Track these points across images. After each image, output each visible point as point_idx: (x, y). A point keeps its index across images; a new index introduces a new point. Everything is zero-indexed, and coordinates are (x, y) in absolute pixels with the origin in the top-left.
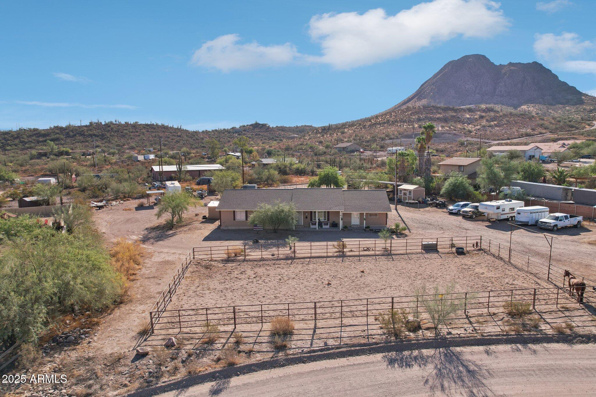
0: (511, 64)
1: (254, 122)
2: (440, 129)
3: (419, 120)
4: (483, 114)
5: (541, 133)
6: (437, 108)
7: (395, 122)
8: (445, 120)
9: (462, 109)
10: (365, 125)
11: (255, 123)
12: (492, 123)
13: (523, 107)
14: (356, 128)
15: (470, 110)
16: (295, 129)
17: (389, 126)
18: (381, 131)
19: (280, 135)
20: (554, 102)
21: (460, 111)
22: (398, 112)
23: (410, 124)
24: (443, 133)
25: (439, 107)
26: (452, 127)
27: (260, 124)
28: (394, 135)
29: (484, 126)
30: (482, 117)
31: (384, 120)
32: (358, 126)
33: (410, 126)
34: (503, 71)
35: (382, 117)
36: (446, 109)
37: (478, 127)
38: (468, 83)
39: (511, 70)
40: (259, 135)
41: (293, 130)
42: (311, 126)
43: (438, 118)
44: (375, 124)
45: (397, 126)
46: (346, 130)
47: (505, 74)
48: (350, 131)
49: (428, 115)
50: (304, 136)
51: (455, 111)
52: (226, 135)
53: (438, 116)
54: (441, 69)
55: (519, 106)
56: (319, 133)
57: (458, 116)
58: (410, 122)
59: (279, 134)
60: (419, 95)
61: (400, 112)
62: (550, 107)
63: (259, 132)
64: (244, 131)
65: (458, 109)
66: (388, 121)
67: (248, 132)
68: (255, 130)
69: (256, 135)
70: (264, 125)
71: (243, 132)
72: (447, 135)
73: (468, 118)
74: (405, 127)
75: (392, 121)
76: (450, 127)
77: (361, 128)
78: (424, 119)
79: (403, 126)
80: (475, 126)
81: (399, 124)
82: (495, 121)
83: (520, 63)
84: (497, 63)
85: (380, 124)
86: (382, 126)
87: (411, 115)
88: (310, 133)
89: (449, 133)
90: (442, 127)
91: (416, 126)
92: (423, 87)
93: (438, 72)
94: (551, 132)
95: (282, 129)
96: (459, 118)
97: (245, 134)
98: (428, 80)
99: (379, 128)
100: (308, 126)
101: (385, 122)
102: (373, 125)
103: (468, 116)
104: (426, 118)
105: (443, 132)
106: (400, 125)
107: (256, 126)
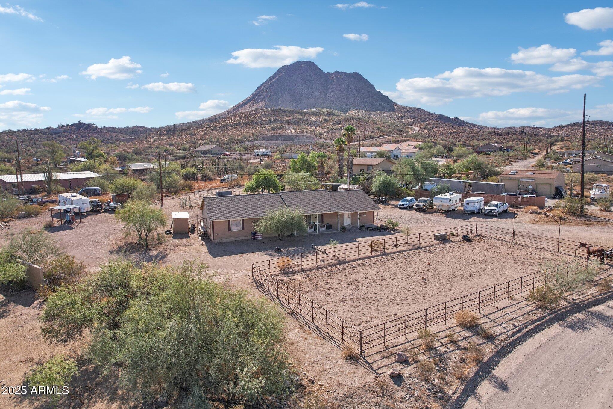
0: (337, 73)
1: (76, 122)
2: (293, 131)
3: (270, 122)
4: (327, 118)
5: (381, 136)
6: (284, 111)
7: (247, 124)
8: (294, 123)
9: (307, 112)
10: (216, 127)
11: (78, 122)
12: (338, 126)
13: (350, 112)
14: (206, 130)
15: (314, 114)
16: (126, 130)
17: (241, 128)
18: (234, 133)
19: (112, 137)
20: (374, 108)
21: (306, 115)
22: (247, 114)
23: (262, 126)
24: (297, 136)
25: (286, 110)
26: (303, 130)
27: (84, 124)
28: (250, 137)
29: (332, 129)
30: (326, 121)
31: (234, 121)
32: (208, 128)
33: (262, 128)
34: (331, 78)
35: (231, 118)
36: (293, 112)
37: (327, 130)
38: (302, 87)
39: (337, 77)
40: (86, 136)
41: (125, 131)
42: (144, 127)
43: (288, 121)
44: (226, 126)
45: (250, 128)
46: (195, 132)
47: (333, 81)
48: (200, 133)
49: (279, 118)
50: (146, 138)
51: (301, 114)
52: (41, 136)
53: (287, 118)
54: (276, 73)
55: (348, 110)
56: (164, 135)
57: (305, 119)
58: (262, 124)
59: (110, 135)
60: (256, 97)
61: (249, 113)
62: (371, 112)
63: (85, 133)
64: (65, 131)
65: (303, 113)
66: (239, 123)
67: (71, 133)
68: (80, 131)
69: (82, 137)
70: (90, 126)
71: (64, 133)
72: (301, 137)
73: (314, 121)
74: (257, 129)
75: (244, 123)
76: (301, 130)
77: (211, 130)
78: (275, 122)
79: (256, 128)
80: (323, 129)
81: (251, 126)
82: (340, 124)
83: (344, 72)
84: (325, 71)
85: (231, 126)
86: (235, 128)
87: (261, 116)
88: (153, 135)
89: (303, 136)
90: (294, 129)
91: (268, 128)
92: (259, 90)
93: (273, 76)
94: (388, 135)
95: (111, 130)
96: (306, 121)
97: (66, 136)
98: (263, 83)
99: (231, 131)
100: (141, 127)
101: (236, 124)
102: (224, 126)
103: (314, 119)
104: (277, 121)
105: (297, 134)
106: (253, 127)
107: (80, 126)
